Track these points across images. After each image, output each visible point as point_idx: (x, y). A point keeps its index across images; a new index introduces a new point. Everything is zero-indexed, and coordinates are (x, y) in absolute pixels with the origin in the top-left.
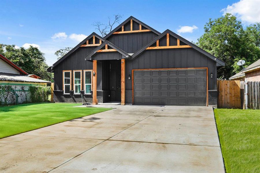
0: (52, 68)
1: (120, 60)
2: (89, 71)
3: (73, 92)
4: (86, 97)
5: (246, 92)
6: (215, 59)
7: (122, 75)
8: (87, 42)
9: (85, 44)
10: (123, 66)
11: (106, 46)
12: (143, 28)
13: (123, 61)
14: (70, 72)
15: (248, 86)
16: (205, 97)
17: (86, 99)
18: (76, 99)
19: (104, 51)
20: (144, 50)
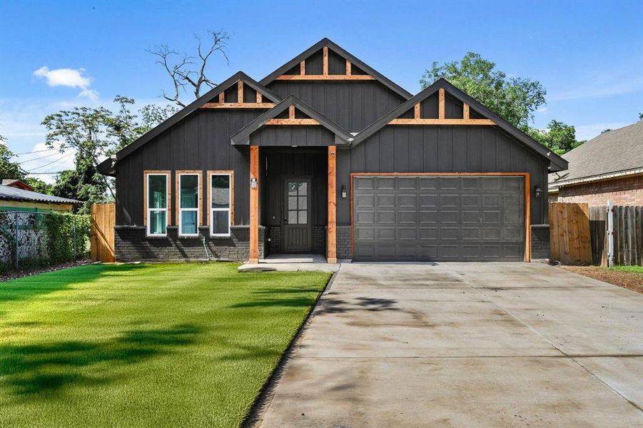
0: (113, 163)
1: (326, 148)
2: (223, 173)
3: (176, 230)
4: (216, 244)
5: (610, 229)
6: (548, 154)
7: (332, 187)
8: (222, 96)
9: (216, 100)
10: (332, 163)
11: (292, 109)
12: (356, 70)
13: (332, 150)
14: (168, 175)
15: (615, 216)
16: (521, 240)
17: (214, 248)
18: (186, 250)
19: (284, 122)
20: (384, 124)
